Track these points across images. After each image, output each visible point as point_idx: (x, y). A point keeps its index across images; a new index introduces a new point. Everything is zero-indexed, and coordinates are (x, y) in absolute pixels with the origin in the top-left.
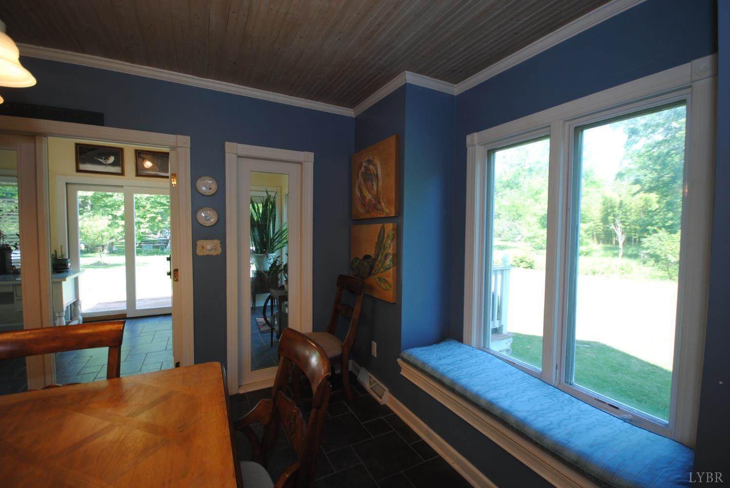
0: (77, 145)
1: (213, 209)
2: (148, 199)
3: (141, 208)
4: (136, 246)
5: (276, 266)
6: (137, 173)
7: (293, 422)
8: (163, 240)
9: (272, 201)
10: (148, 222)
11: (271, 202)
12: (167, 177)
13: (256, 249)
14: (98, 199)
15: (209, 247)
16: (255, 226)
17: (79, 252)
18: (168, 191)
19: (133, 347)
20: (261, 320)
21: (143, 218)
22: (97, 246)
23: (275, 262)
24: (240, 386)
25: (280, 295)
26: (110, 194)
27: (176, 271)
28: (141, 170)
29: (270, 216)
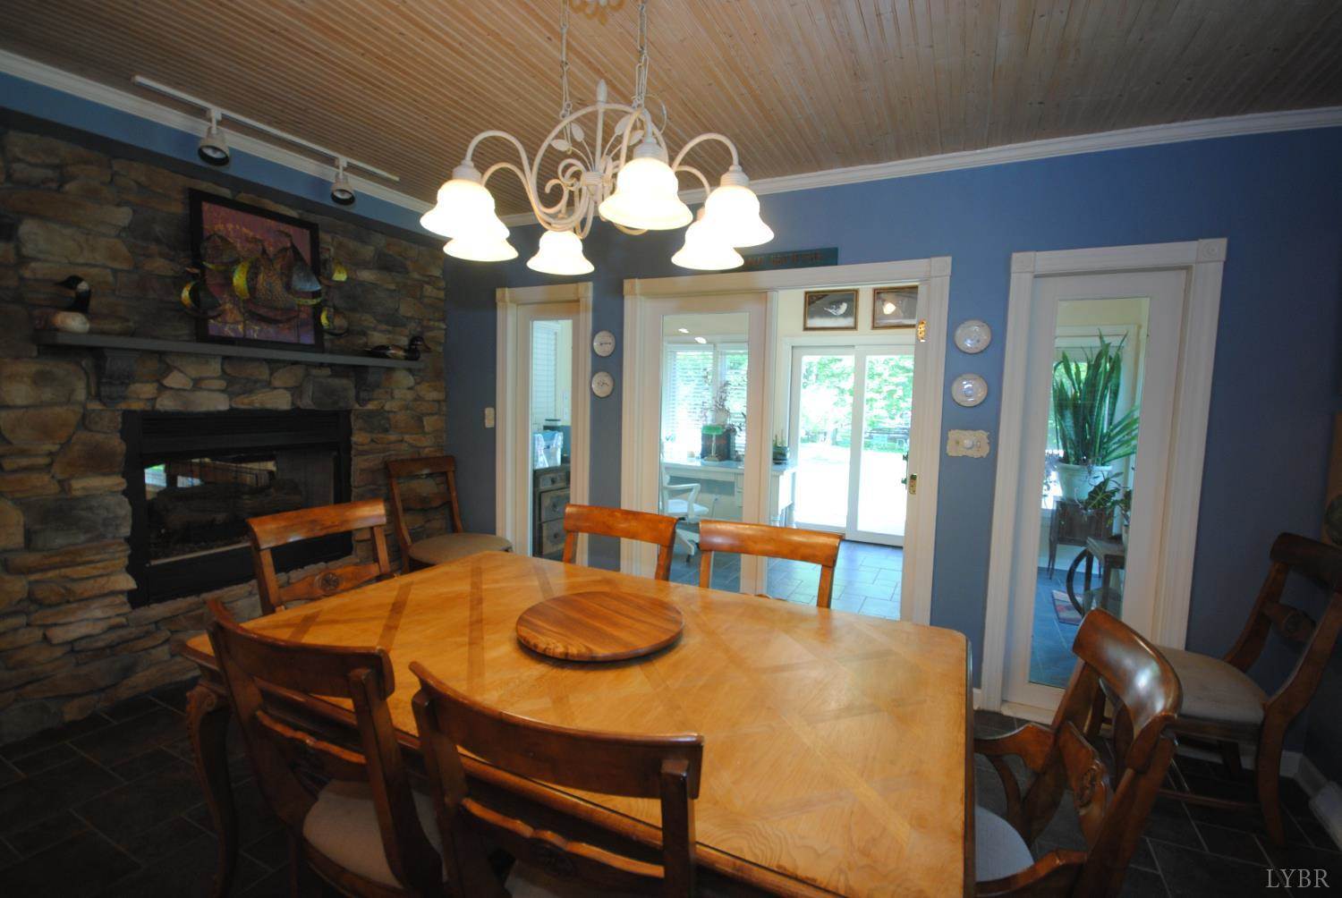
0: (806, 293)
1: (981, 377)
2: (886, 362)
3: (876, 377)
4: (863, 435)
5: (1105, 492)
6: (873, 322)
7: (1088, 785)
8: (904, 429)
9: (1113, 357)
10: (885, 399)
11: (1111, 358)
12: (913, 326)
13: (1066, 454)
14: (825, 365)
15: (969, 443)
16: (1067, 408)
17: (799, 440)
18: (912, 349)
19: (849, 583)
20: (1063, 596)
21: (877, 392)
22: (819, 433)
23: (1105, 483)
24: (1004, 701)
25: (1109, 553)
26: (839, 357)
27: (913, 478)
28: (880, 319)
29: (1105, 387)
